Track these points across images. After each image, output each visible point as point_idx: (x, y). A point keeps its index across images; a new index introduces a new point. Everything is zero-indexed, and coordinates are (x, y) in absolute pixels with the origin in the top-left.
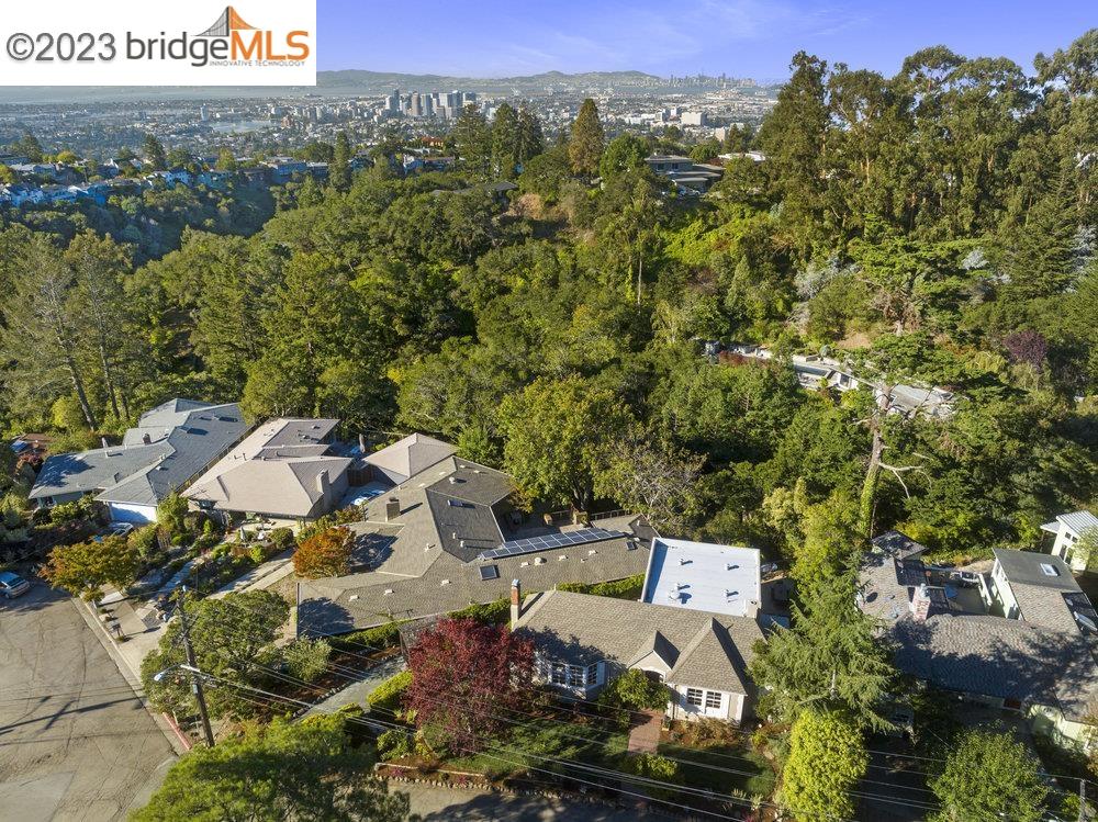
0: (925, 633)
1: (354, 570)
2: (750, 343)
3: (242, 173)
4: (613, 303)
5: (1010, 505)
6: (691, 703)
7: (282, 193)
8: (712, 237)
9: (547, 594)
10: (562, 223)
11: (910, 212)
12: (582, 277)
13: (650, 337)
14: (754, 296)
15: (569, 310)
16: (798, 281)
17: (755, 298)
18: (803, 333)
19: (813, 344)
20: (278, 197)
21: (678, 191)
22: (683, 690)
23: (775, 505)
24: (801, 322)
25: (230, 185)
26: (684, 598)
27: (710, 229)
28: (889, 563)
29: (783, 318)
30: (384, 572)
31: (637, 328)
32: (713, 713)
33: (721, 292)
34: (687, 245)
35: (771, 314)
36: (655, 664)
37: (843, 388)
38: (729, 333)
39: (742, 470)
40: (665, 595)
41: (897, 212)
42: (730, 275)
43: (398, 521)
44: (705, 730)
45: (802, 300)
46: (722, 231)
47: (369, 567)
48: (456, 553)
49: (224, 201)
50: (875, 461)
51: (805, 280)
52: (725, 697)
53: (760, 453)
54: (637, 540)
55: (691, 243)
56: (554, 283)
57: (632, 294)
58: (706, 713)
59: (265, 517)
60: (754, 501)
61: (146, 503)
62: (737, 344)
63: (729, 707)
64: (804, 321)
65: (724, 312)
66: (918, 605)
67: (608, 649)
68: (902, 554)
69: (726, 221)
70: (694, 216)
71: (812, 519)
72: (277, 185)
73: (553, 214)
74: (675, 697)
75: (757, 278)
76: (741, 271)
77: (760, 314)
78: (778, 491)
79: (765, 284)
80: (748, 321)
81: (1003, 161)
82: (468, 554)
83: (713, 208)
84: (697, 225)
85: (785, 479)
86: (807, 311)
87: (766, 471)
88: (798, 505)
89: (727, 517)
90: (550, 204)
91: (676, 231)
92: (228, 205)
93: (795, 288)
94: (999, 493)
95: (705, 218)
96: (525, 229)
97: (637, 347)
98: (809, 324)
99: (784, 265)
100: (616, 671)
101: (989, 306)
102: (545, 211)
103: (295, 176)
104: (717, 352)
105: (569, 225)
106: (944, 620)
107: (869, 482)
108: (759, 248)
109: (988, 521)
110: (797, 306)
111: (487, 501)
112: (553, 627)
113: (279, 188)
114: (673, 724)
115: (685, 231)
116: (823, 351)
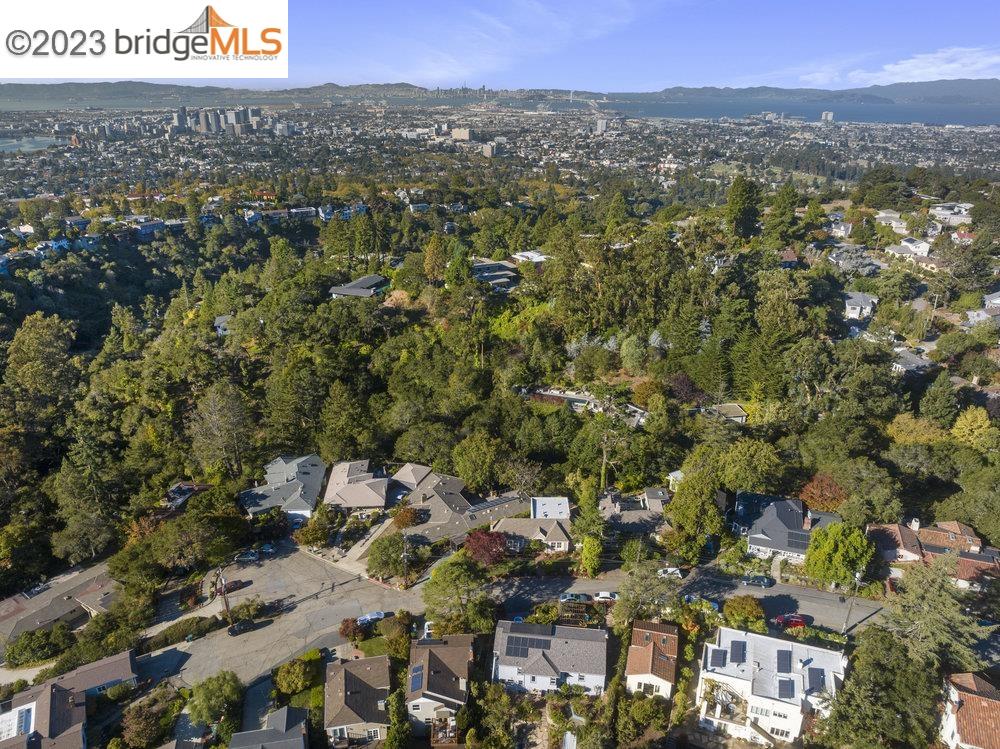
0: (620, 517)
1: (418, 524)
2: (546, 386)
3: (112, 235)
4: (471, 370)
5: (658, 470)
6: (552, 547)
7: (150, 251)
8: (517, 320)
9: (502, 520)
10: (423, 312)
11: (623, 310)
12: (446, 352)
13: (492, 388)
14: (545, 360)
15: (445, 377)
16: (567, 347)
17: (546, 362)
18: (573, 378)
19: (578, 384)
20: (146, 255)
21: (494, 288)
22: (550, 544)
23: (570, 480)
24: (571, 372)
25: (104, 247)
26: (546, 516)
27: (515, 314)
28: (609, 497)
29: (561, 370)
30: (431, 522)
31: (484, 383)
32: (559, 549)
33: (527, 359)
34: (504, 326)
35: (555, 369)
36: (541, 537)
37: (595, 411)
38: (534, 381)
39: (556, 467)
40: (540, 515)
41: (616, 310)
42: (531, 349)
43: (426, 503)
44: (558, 555)
45: (570, 360)
46: (522, 316)
47: (424, 521)
48: (458, 512)
49: (107, 264)
50: (605, 460)
51: (571, 347)
52: (563, 544)
53: (562, 458)
54: (523, 499)
55: (505, 325)
56: (430, 356)
57: (478, 362)
58: (558, 549)
59: (361, 508)
60: (562, 479)
61: (303, 509)
62: (539, 387)
63: (564, 546)
64: (572, 372)
65: (529, 369)
66: (617, 509)
67: (525, 535)
68: (613, 493)
69: (524, 308)
70: (505, 307)
71: (584, 485)
72: (143, 244)
73: (416, 306)
74: (548, 546)
75: (546, 348)
76: (537, 345)
77: (549, 370)
78: (571, 474)
79: (550, 353)
80: (543, 374)
81: (666, 284)
82: (462, 511)
83: (515, 300)
84: (507, 312)
85: (573, 469)
86: (574, 367)
87: (566, 466)
88: (579, 479)
89: (552, 486)
90: (414, 298)
91: (496, 318)
92: (112, 268)
93: (565, 352)
94: (653, 466)
95: (511, 308)
96: (404, 320)
97: (486, 395)
98: (575, 374)
99: (559, 338)
100: (528, 542)
101: (664, 362)
102: (412, 303)
103: (157, 234)
104: (528, 393)
105: (429, 314)
106: (625, 512)
107: (603, 468)
108: (545, 330)
109: (650, 476)
110: (569, 364)
111: (457, 491)
112: (507, 530)
113: (145, 247)
114: (548, 555)
115: (501, 317)
116: (584, 388)
